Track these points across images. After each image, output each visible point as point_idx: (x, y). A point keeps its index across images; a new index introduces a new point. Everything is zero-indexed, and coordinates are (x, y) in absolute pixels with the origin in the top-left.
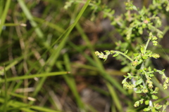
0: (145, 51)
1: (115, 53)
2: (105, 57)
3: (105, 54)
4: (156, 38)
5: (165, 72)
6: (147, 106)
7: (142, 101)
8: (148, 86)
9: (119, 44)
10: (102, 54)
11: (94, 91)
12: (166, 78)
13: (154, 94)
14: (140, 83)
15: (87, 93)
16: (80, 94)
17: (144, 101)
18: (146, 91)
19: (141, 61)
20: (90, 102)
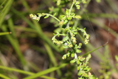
0: (70, 13)
1: (46, 16)
2: (38, 19)
3: (38, 16)
4: (79, 3)
5: (86, 30)
6: (73, 58)
7: (68, 54)
8: (72, 42)
9: (52, 9)
10: (36, 16)
11: (35, 51)
12: (87, 35)
13: (78, 49)
14: (66, 40)
15: (29, 53)
16: (24, 53)
17: (70, 55)
18: (71, 46)
19: (66, 21)
20: (33, 61)
